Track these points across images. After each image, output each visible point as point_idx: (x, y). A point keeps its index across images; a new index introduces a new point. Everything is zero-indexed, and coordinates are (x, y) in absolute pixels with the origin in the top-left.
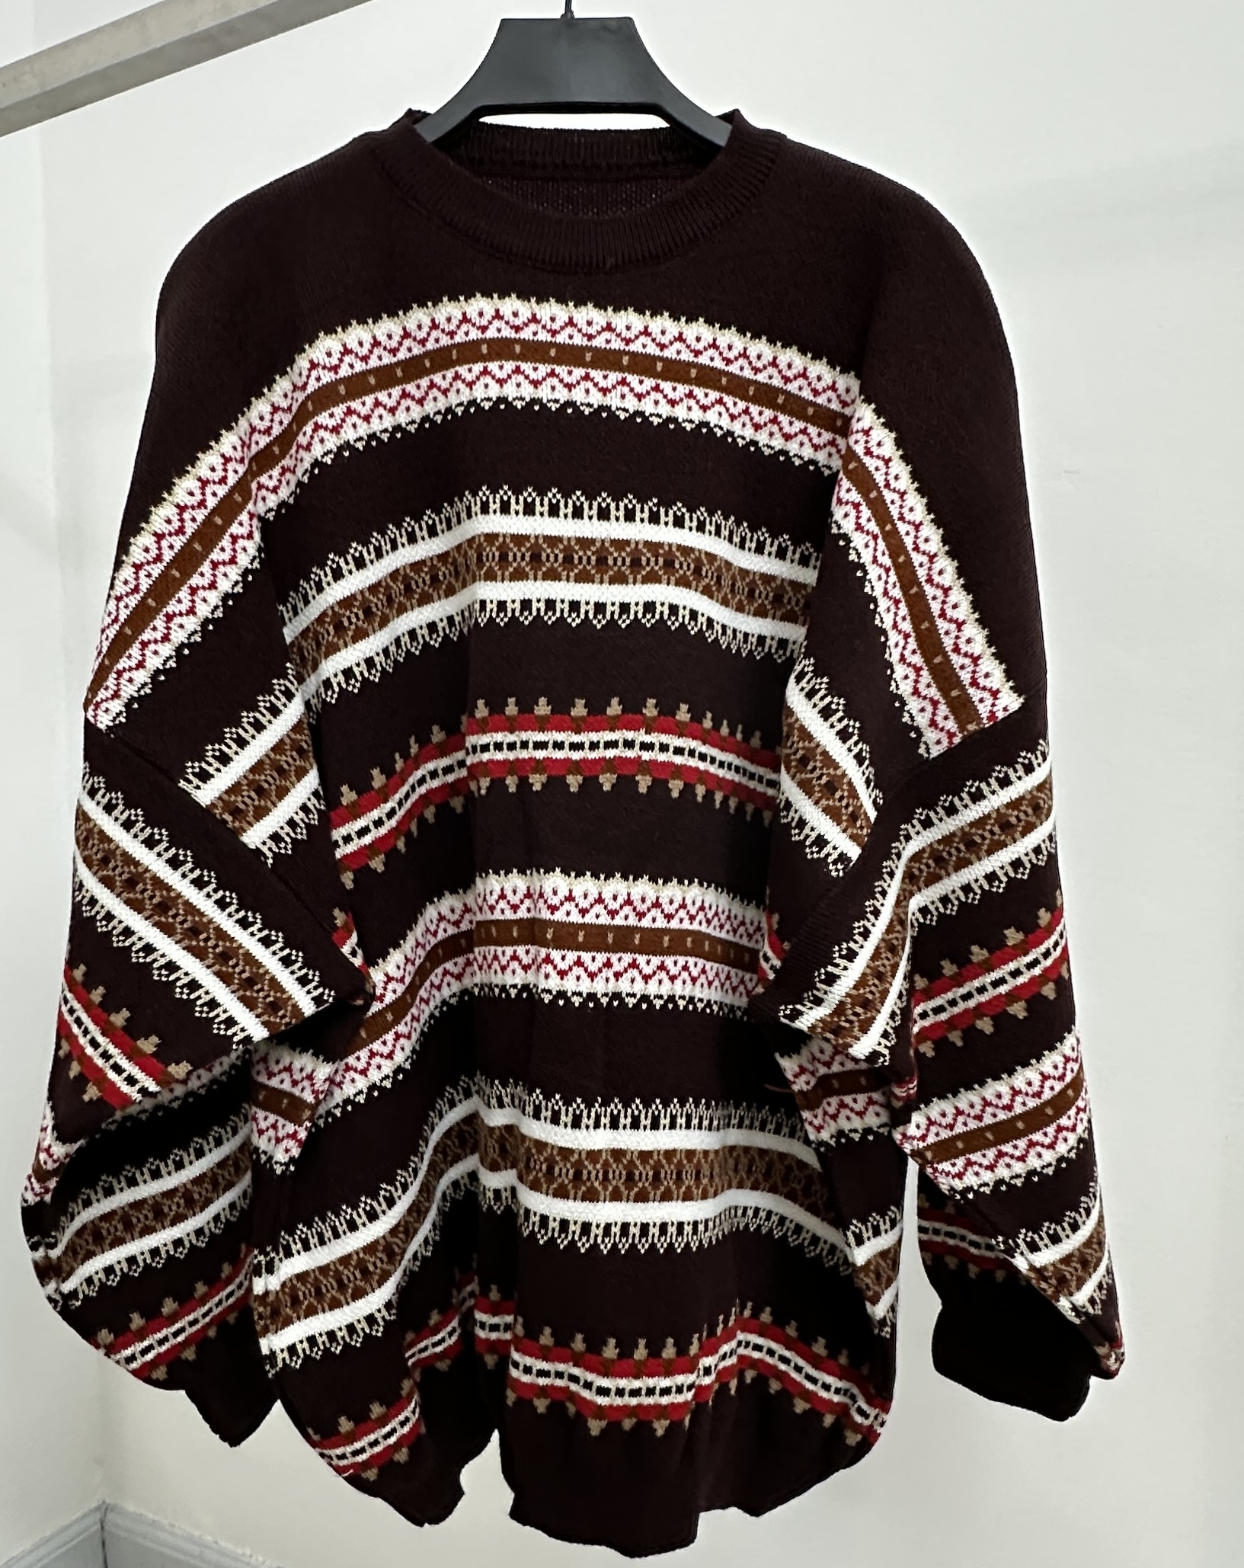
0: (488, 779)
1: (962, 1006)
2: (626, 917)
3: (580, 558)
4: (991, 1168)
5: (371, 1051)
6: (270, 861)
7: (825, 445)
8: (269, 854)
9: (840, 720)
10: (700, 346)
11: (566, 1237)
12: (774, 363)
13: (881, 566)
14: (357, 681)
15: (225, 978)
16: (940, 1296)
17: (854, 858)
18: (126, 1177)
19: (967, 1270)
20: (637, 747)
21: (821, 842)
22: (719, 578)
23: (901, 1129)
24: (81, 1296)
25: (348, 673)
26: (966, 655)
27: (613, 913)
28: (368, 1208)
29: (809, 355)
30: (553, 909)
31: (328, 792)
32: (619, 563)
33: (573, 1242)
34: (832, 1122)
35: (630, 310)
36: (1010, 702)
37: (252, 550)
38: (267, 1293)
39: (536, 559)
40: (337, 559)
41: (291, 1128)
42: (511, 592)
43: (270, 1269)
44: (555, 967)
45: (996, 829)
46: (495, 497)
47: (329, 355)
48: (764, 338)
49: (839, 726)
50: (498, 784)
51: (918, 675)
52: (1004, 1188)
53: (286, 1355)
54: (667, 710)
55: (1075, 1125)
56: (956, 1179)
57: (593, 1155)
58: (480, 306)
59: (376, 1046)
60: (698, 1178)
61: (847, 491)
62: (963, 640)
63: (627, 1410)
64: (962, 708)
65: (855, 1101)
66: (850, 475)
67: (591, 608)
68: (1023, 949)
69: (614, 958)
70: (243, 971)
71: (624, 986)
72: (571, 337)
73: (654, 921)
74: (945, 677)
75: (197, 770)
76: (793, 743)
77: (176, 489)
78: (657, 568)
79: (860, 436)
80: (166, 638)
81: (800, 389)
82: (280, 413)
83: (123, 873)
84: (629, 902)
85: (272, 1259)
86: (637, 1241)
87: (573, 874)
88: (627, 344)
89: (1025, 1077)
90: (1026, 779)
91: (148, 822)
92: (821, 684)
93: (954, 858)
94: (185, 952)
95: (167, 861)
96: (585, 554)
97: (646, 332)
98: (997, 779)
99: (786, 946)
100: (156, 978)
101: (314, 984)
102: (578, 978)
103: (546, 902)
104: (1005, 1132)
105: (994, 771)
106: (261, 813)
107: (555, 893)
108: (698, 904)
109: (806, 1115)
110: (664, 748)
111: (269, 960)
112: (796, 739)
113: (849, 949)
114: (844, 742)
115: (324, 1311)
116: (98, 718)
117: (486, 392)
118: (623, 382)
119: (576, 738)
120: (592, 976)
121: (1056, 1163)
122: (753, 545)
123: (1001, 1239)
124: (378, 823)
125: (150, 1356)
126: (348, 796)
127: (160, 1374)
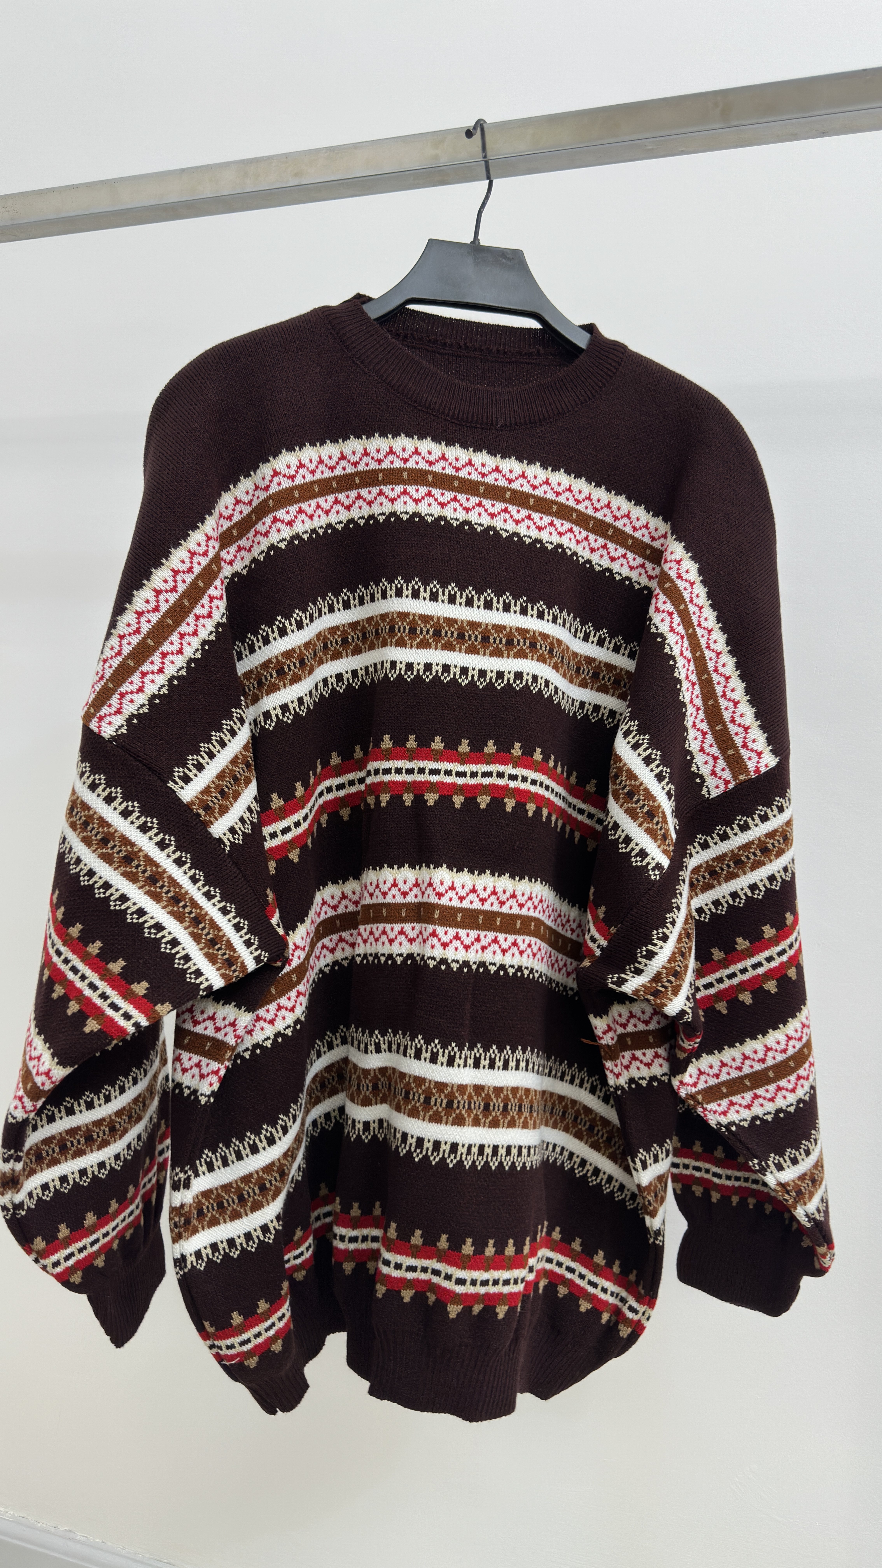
0: (388, 795)
1: (727, 983)
2: (492, 904)
3: (470, 636)
4: (749, 1107)
5: (278, 1005)
6: (228, 849)
7: (637, 567)
8: (228, 844)
9: (657, 767)
10: (560, 490)
11: (438, 1155)
12: (608, 506)
13: (685, 658)
14: (290, 714)
15: (196, 938)
16: (687, 1219)
17: (666, 867)
19: (710, 1197)
20: (506, 777)
21: (643, 854)
22: (563, 658)
23: (679, 1077)
24: (26, 1207)
25: (285, 708)
26: (739, 725)
27: (483, 901)
28: (268, 1135)
29: (633, 502)
30: (440, 895)
31: (262, 799)
32: (498, 642)
33: (443, 1159)
34: (625, 1071)
35: (513, 458)
36: (769, 761)
37: (222, 609)
38: (181, 1207)
39: (437, 634)
40: (283, 621)
41: (214, 1065)
42: (418, 656)
43: (187, 1185)
44: (439, 940)
45: (758, 852)
46: (407, 586)
47: (289, 467)
48: (603, 487)
49: (657, 771)
50: (397, 799)
51: (704, 738)
52: (758, 1123)
53: (193, 1259)
54: (528, 752)
55: (808, 1075)
56: (722, 1116)
57: (462, 1088)
58: (403, 443)
59: (283, 1001)
60: (531, 1111)
61: (662, 602)
62: (738, 714)
63: (475, 1298)
64: (735, 763)
65: (644, 1054)
66: (666, 592)
67: (476, 673)
68: (776, 941)
69: (482, 934)
70: (208, 933)
71: (488, 957)
72: (470, 474)
73: (511, 908)
74: (724, 740)
75: (182, 774)
76: (622, 781)
77: (172, 557)
78: (524, 648)
79: (673, 564)
80: (161, 671)
81: (625, 525)
82: (241, 505)
83: (121, 851)
84: (494, 893)
85: (189, 1177)
86: (489, 1159)
87: (455, 870)
88: (510, 483)
89: (775, 1037)
90: (779, 816)
91: (142, 812)
92: (643, 739)
93: (725, 872)
94: (169, 916)
95: (157, 844)
96: (474, 633)
97: (523, 476)
98: (759, 816)
99: (613, 930)
100: (146, 935)
101: (255, 946)
102: (456, 949)
103: (434, 890)
104: (759, 1079)
105: (757, 810)
106: (224, 810)
107: (442, 883)
108: (539, 897)
109: (609, 1064)
110: (524, 779)
111: (225, 924)
112: (624, 778)
113: (663, 933)
114: (660, 782)
115: (225, 1222)
116: (103, 729)
117: (404, 507)
118: (506, 510)
119: (461, 768)
120: (467, 948)
121: (795, 1103)
122: (582, 635)
123: (756, 1161)
124: (297, 824)
125: (71, 1262)
126: (277, 802)
127: (77, 1278)
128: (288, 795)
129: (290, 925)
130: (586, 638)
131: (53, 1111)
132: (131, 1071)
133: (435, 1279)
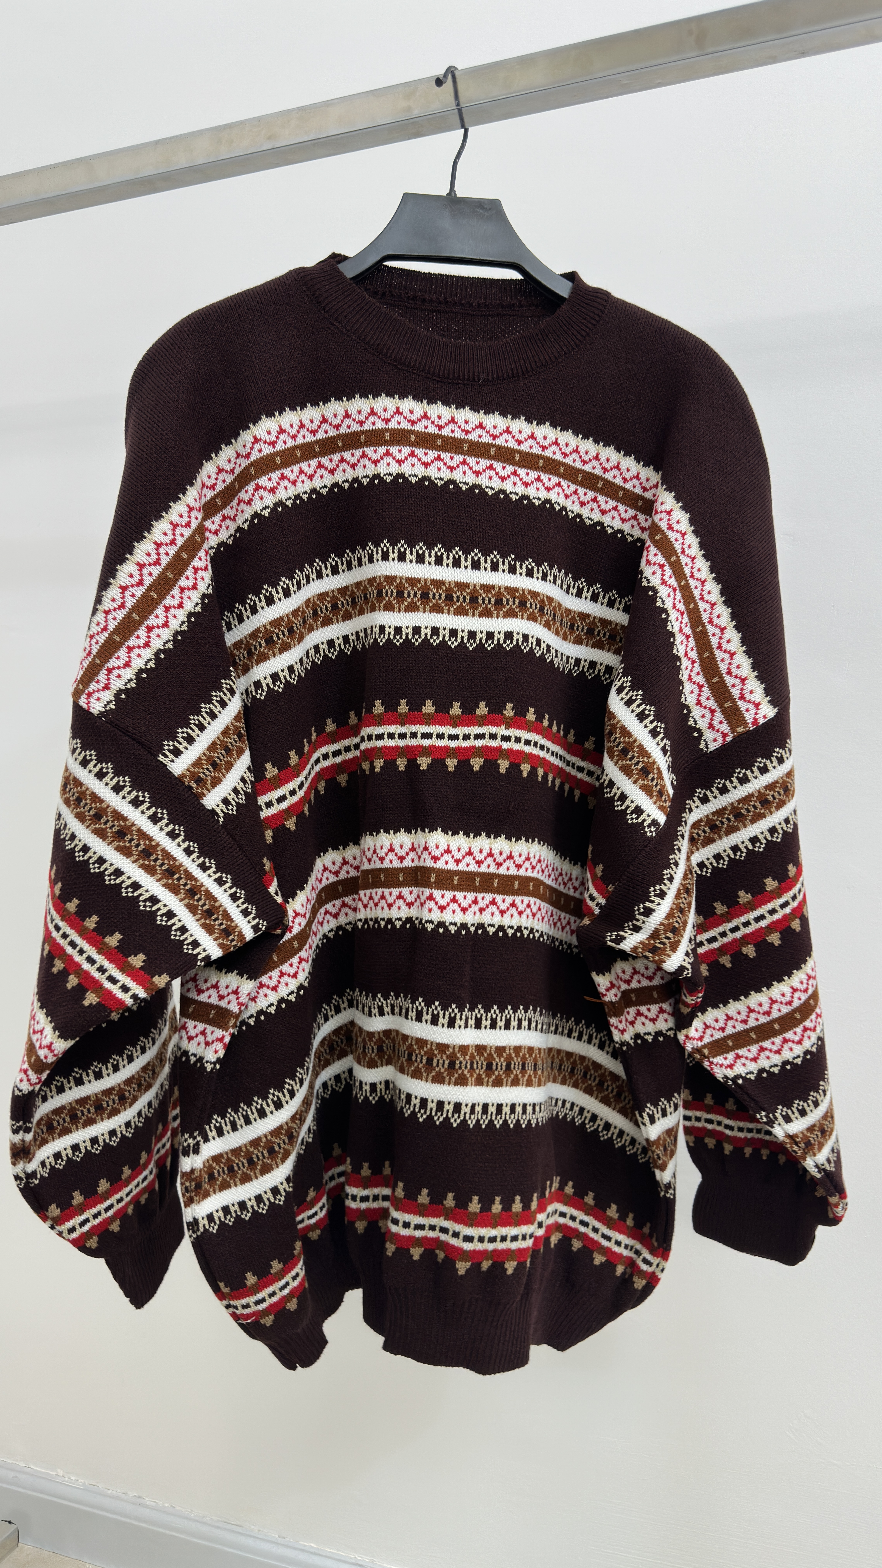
0: (382, 761)
1: (731, 937)
2: (489, 866)
3: (458, 597)
4: (755, 1059)
5: (281, 972)
6: (222, 820)
7: (629, 519)
8: (222, 815)
9: (651, 722)
10: (546, 443)
11: (442, 1115)
12: (597, 458)
13: (678, 610)
14: (281, 683)
15: (192, 909)
16: (701, 1171)
17: (662, 823)
18: (75, 1077)
19: (723, 1149)
20: (499, 739)
21: (639, 811)
22: (554, 615)
23: (684, 1032)
24: (39, 1176)
25: (275, 677)
26: (736, 677)
27: (479, 863)
28: (275, 1099)
29: (622, 453)
30: (436, 859)
31: (256, 768)
32: (487, 602)
33: (447, 1119)
34: (631, 1027)
35: (497, 413)
36: (768, 711)
37: (208, 580)
38: (192, 1171)
39: (425, 596)
40: (270, 589)
41: (219, 1033)
42: (406, 620)
43: (196, 1151)
44: (436, 903)
45: (758, 805)
46: (393, 549)
47: (269, 433)
48: (591, 439)
49: (651, 727)
50: (390, 765)
51: (701, 691)
52: (765, 1075)
53: (206, 1222)
54: (521, 712)
55: (815, 1027)
56: (729, 1069)
57: (464, 1049)
58: (384, 404)
59: (285, 968)
60: (535, 1069)
61: (653, 554)
62: (734, 665)
63: (484, 1254)
64: (733, 715)
65: (649, 1010)
66: (656, 544)
67: (466, 635)
68: (778, 893)
69: (480, 896)
70: (204, 904)
71: (486, 918)
72: (453, 432)
73: (508, 869)
74: (721, 692)
75: (172, 748)
76: (616, 738)
77: (154, 530)
78: (514, 607)
79: (664, 515)
80: (147, 645)
81: (615, 477)
82: (224, 473)
83: (113, 826)
84: (491, 855)
85: (198, 1142)
86: (494, 1118)
87: (450, 833)
88: (494, 439)
89: (780, 990)
90: (779, 768)
91: (134, 787)
92: (637, 695)
93: (725, 826)
94: (163, 889)
95: (149, 818)
96: (462, 594)
97: (508, 431)
98: (759, 768)
99: (611, 888)
100: (142, 908)
101: (252, 915)
102: (454, 912)
103: (430, 853)
104: (765, 1032)
105: (756, 762)
106: (216, 782)
107: (437, 847)
108: (537, 858)
109: (613, 1021)
110: (518, 740)
111: (222, 895)
112: (618, 735)
113: (661, 890)
114: (654, 738)
115: (236, 1185)
116: (92, 705)
117: (388, 469)
118: (491, 467)
119: (453, 731)
120: (464, 910)
121: (802, 1055)
122: (575, 591)
123: (763, 1113)
124: (293, 793)
125: (86, 1228)
126: (271, 771)
127: (93, 1243)
128: (282, 764)
129: (289, 893)
130: (579, 594)
131: (62, 1082)
132: (139, 1040)
133: (443, 1237)
